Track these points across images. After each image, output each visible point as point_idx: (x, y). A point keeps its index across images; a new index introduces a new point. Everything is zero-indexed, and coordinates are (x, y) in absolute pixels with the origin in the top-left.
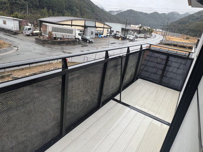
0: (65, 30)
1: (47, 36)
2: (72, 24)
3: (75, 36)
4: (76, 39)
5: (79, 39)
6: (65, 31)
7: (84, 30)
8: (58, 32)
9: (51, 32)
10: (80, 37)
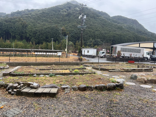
0: (132, 50)
1: (116, 55)
2: (140, 47)
3: (143, 55)
4: (144, 57)
5: (147, 58)
7: (153, 52)
8: (126, 52)
10: (149, 57)
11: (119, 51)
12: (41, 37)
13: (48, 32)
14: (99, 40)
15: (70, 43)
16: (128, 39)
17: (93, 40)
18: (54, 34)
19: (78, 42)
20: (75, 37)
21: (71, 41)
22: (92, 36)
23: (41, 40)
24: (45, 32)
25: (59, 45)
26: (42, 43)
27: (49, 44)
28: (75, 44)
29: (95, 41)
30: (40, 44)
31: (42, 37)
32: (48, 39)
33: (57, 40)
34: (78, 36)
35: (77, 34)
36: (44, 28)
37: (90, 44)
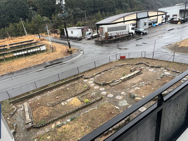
1: (104, 37)
2: (125, 20)
3: (129, 31)
6: (119, 29)
7: (136, 23)
8: (112, 31)
9: (107, 32)
11: (106, 32)
12: (3, 16)
13: (11, 9)
14: (78, 9)
15: (44, 18)
16: (109, 3)
17: (71, 10)
18: (19, 10)
19: (54, 16)
20: (49, 9)
21: (45, 16)
22: (70, 5)
23: (5, 21)
24: (7, 9)
25: (31, 24)
26: (8, 25)
27: (18, 25)
28: (50, 19)
29: (74, 11)
30: (6, 27)
31: (5, 17)
32: (14, 19)
33: (27, 17)
34: (51, 7)
35: (50, 5)
36: (3, 3)
37: (69, 16)
